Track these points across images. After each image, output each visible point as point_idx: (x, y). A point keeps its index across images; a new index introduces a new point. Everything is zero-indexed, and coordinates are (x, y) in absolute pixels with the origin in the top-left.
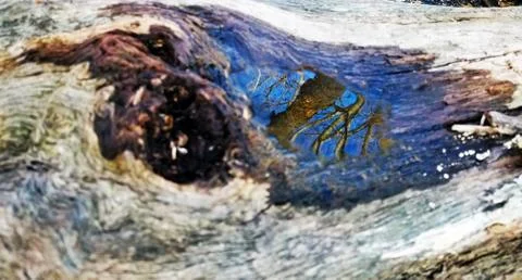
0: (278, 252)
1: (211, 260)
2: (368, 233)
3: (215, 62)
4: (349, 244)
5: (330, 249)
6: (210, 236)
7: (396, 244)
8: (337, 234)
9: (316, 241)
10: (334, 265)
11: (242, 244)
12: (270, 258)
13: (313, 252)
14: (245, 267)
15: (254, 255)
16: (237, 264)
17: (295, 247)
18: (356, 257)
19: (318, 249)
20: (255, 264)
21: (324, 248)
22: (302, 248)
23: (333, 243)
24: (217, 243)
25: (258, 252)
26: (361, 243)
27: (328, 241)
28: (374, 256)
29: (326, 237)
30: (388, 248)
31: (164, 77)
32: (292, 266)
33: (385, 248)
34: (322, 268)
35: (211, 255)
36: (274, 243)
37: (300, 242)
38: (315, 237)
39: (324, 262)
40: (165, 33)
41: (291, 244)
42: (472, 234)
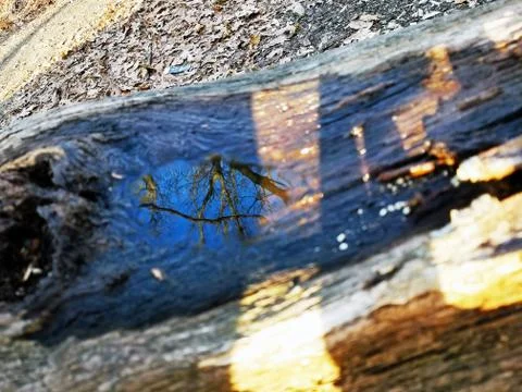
0: (69, 366)
1: (9, 377)
2: (183, 336)
3: (95, 174)
4: (154, 351)
5: (126, 359)
6: (8, 353)
7: (220, 346)
8: (141, 341)
9: (113, 350)
10: (131, 379)
11: (38, 359)
12: (60, 373)
13: (107, 363)
14: (38, 384)
15: (45, 370)
16: (33, 381)
17: (88, 359)
18: (160, 366)
19: (113, 360)
20: (46, 379)
21: (120, 357)
22: (96, 359)
23: (132, 352)
24: (14, 359)
25: (49, 367)
26: (169, 349)
27: (127, 350)
28: (187, 365)
29: (125, 344)
30: (207, 354)
31: (19, 202)
32: (84, 382)
33: (204, 354)
34: (118, 382)
35: (9, 373)
36: (68, 357)
37: (94, 354)
38: (113, 346)
39: (118, 375)
40: (46, 159)
41: (85, 357)
42: (346, 325)
